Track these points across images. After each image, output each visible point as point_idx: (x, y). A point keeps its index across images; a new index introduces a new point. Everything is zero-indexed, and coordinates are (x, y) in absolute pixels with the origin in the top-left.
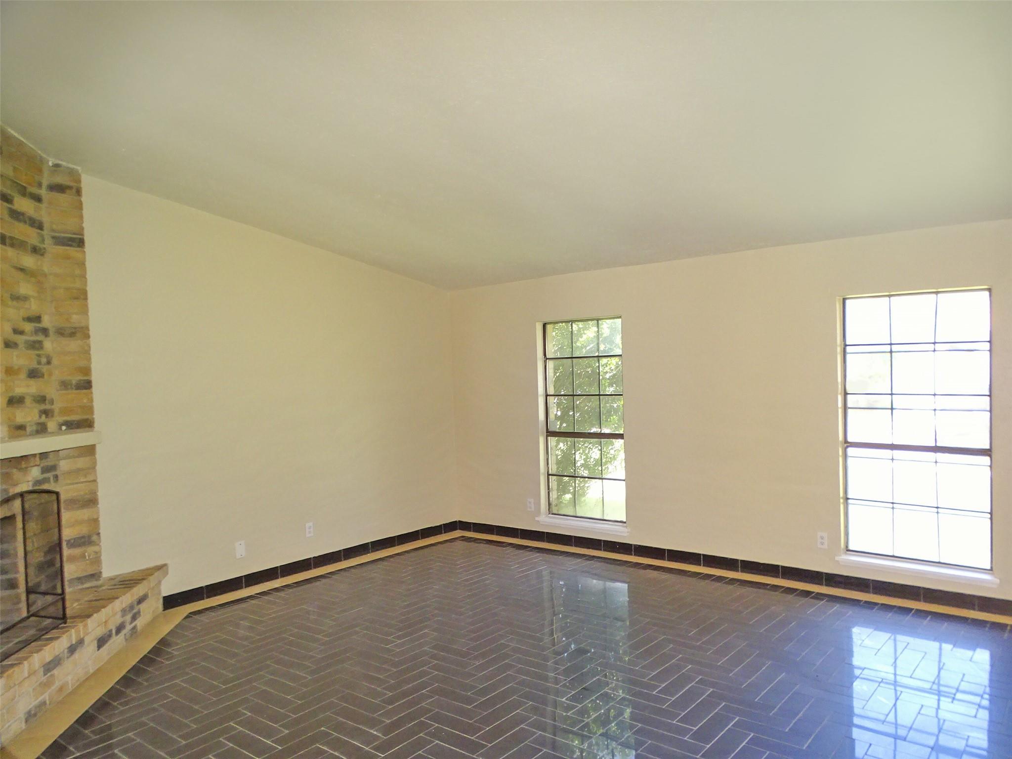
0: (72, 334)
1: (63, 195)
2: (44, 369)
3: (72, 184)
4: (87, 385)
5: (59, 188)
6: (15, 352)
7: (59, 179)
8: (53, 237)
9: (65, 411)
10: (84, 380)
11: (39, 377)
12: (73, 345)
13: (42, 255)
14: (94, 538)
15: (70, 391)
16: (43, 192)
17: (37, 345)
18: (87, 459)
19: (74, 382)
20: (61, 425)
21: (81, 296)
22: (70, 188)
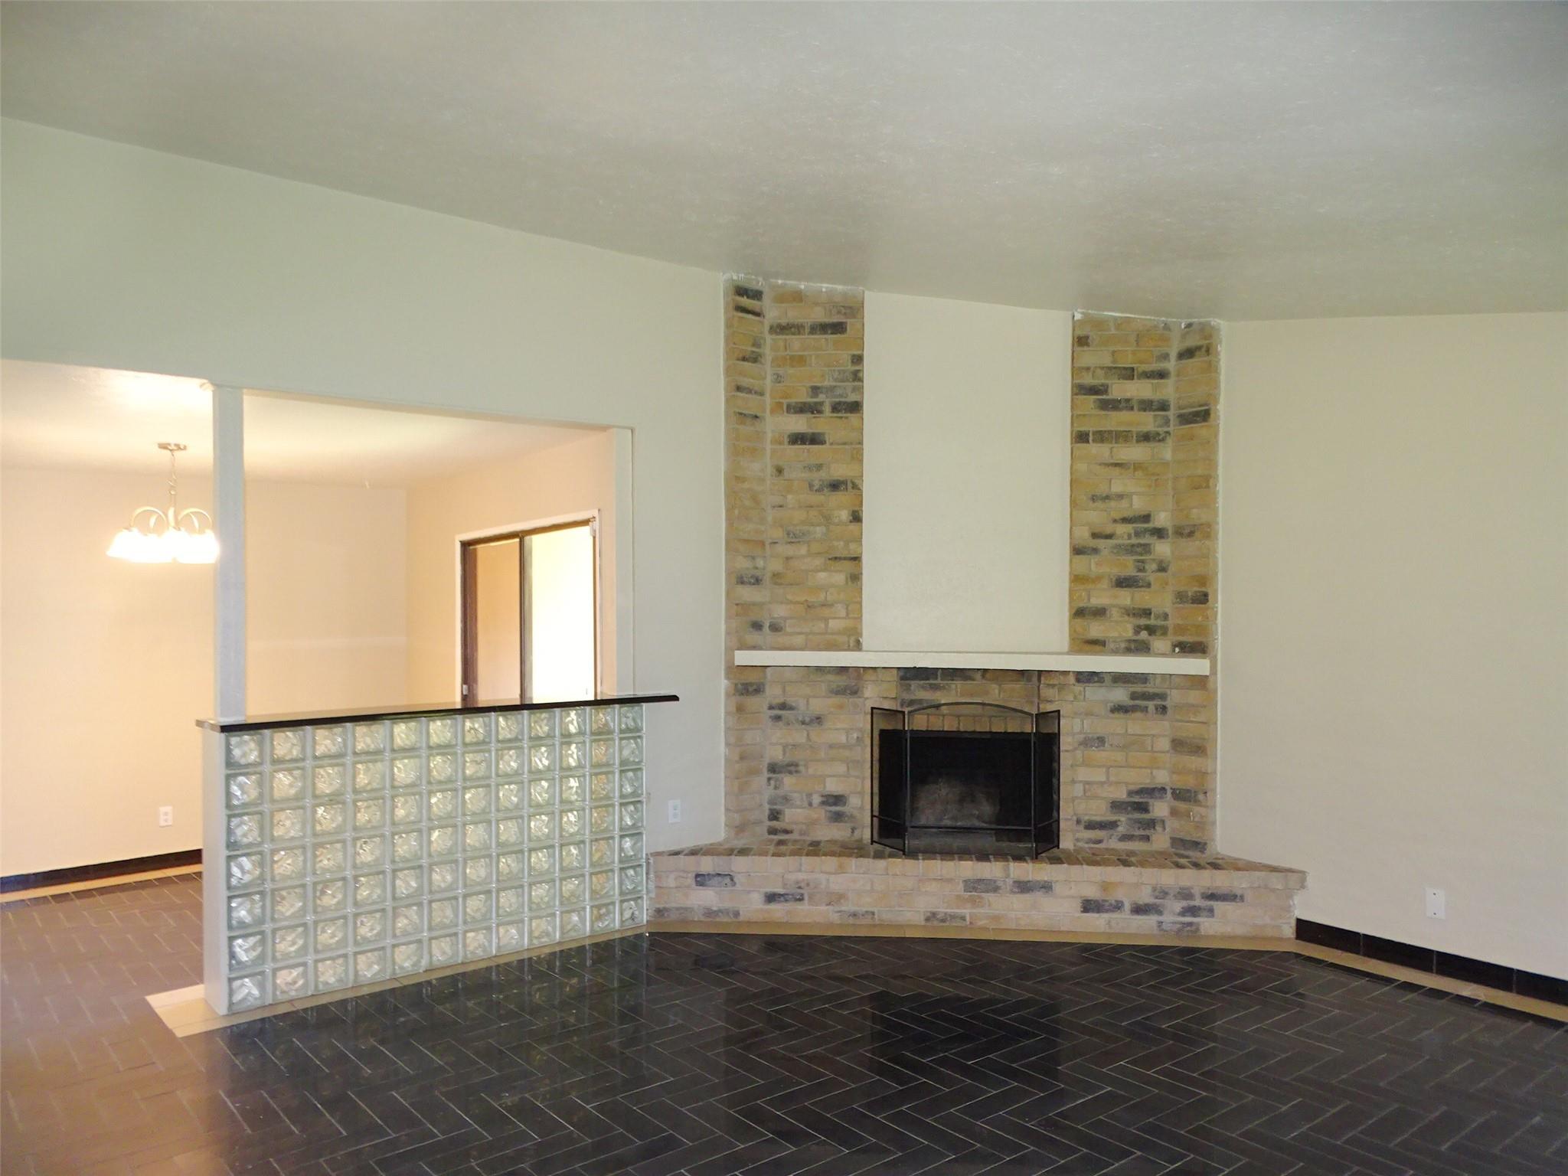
0: (1191, 534)
1: (1191, 360)
2: (1152, 577)
3: (1199, 343)
4: (1202, 599)
5: (1188, 353)
6: (1094, 559)
7: (1192, 342)
8: (1180, 416)
9: (1180, 629)
10: (1199, 592)
11: (1142, 586)
12: (1190, 546)
13: (1163, 440)
14: (1201, 797)
15: (1186, 605)
16: (1171, 365)
17: (1139, 550)
18: (1197, 693)
19: (1190, 594)
20: (1175, 646)
21: (1204, 484)
22: (1199, 348)
